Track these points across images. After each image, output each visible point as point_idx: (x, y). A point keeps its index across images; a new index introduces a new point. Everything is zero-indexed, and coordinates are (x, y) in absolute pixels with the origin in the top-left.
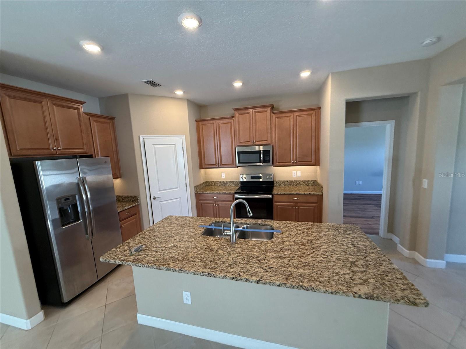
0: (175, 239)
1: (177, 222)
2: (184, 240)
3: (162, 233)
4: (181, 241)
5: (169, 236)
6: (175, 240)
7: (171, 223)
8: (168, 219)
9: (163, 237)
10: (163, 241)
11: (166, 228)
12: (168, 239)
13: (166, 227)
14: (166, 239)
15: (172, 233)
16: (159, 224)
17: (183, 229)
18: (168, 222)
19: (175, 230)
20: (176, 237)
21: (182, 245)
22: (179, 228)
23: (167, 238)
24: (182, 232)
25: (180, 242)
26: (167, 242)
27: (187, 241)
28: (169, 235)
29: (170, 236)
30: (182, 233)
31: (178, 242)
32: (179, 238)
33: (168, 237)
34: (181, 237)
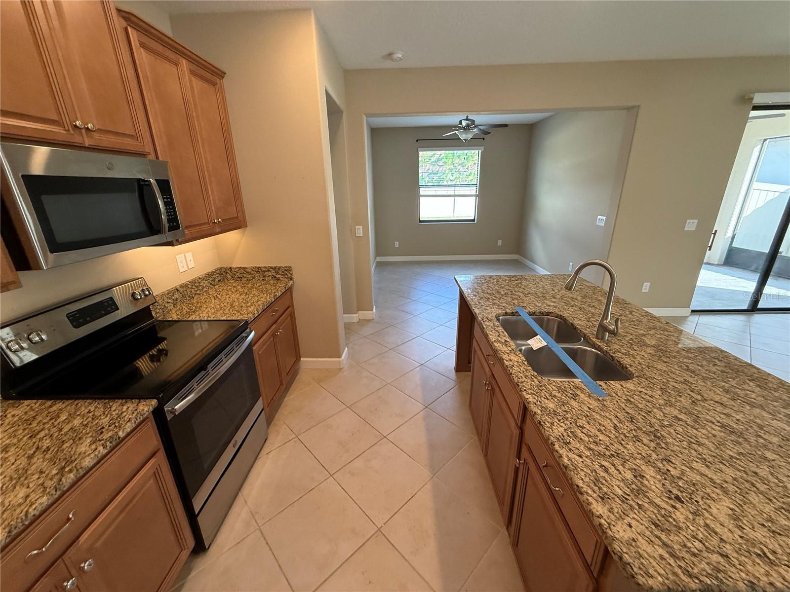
0: (722, 416)
1: (649, 472)
2: (699, 397)
3: (764, 472)
4: (712, 400)
5: (741, 440)
6: (727, 415)
7: (683, 496)
8: (674, 540)
9: (769, 455)
10: (775, 440)
11: (731, 488)
12: (751, 431)
13: (726, 492)
14: (760, 436)
15: (720, 445)
16: (763, 556)
17: (662, 426)
18: (695, 514)
19: (700, 444)
20: (718, 419)
21: (715, 392)
22: (670, 440)
23: (753, 439)
24: (680, 420)
25: (717, 399)
26: (761, 427)
27: (692, 391)
28: (740, 444)
29: (733, 437)
30: (682, 416)
31: (722, 404)
32: (709, 410)
33: (746, 440)
34: (700, 409)
